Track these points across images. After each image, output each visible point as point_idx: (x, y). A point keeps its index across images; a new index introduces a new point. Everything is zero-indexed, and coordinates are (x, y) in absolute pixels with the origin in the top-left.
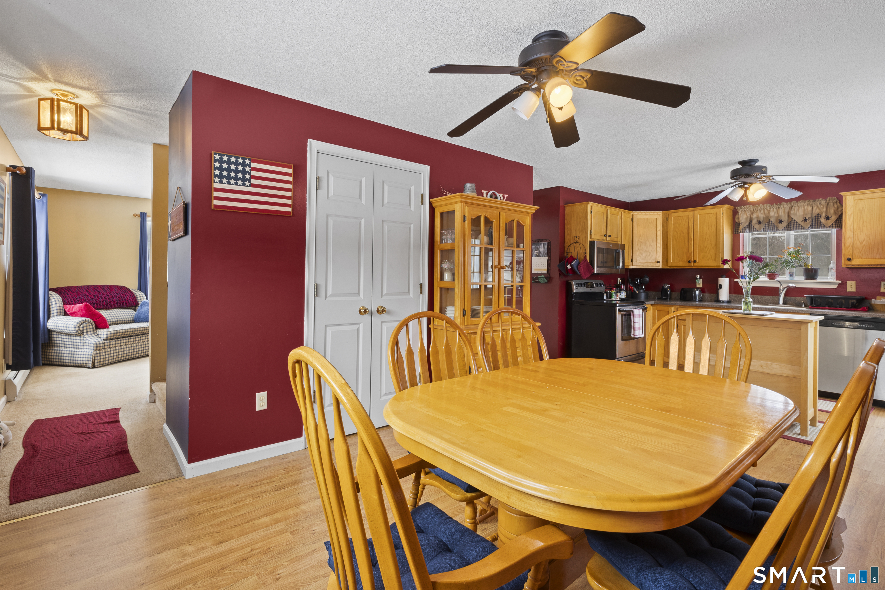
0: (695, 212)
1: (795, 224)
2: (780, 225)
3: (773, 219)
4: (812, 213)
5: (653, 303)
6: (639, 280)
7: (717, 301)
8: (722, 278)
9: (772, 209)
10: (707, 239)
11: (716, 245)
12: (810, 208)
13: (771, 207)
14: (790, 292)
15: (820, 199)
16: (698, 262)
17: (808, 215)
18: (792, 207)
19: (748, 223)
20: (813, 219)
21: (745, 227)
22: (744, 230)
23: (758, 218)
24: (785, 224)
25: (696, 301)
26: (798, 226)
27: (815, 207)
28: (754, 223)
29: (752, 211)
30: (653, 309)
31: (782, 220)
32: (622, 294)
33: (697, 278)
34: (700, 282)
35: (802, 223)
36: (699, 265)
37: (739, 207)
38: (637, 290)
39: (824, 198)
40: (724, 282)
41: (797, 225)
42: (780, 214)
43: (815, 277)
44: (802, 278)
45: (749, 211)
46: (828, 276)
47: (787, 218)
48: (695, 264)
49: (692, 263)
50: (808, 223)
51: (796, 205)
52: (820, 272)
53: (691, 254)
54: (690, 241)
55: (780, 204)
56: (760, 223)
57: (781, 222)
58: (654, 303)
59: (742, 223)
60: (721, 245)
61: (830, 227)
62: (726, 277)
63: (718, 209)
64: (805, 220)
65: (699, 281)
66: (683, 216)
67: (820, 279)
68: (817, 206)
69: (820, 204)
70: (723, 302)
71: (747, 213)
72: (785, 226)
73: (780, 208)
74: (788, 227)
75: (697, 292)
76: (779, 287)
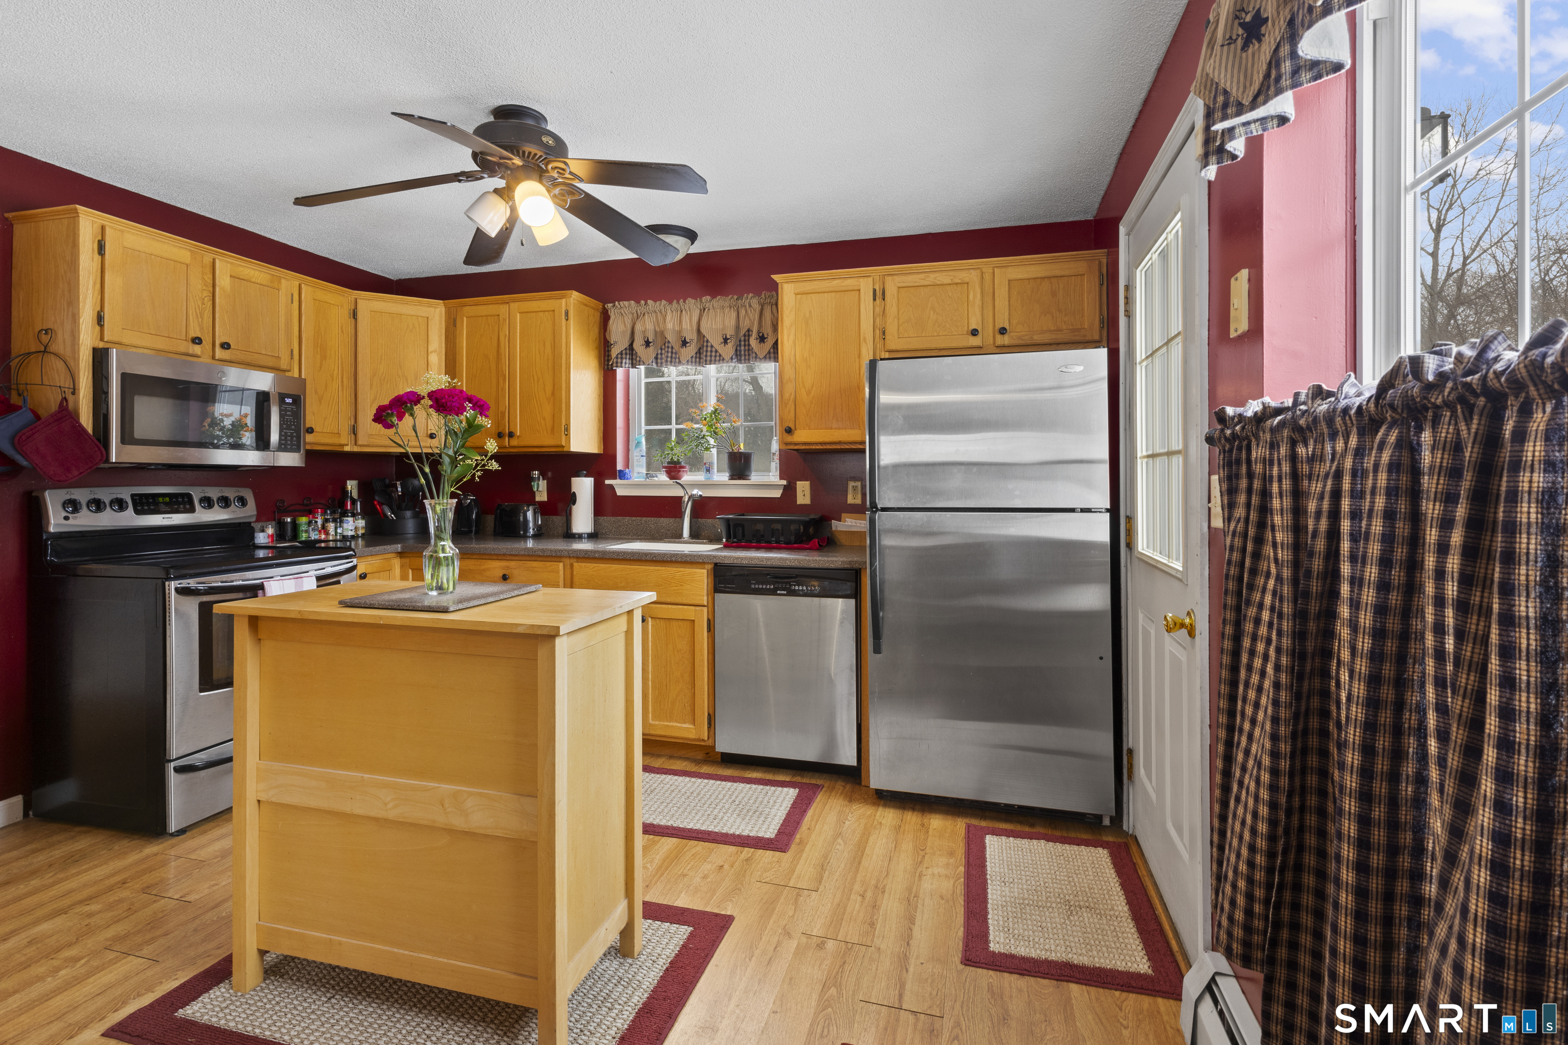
0: (512, 305)
1: (709, 349)
2: (683, 350)
3: (670, 337)
4: (738, 328)
5: (399, 550)
6: (401, 484)
7: (570, 536)
8: (578, 476)
9: (669, 312)
10: (536, 377)
11: (553, 394)
12: (734, 315)
13: (668, 308)
14: (702, 507)
15: (751, 295)
16: (518, 437)
17: (730, 332)
18: (704, 309)
19: (626, 345)
20: (740, 341)
21: (621, 353)
22: (619, 360)
23: (644, 332)
24: (691, 350)
25: (525, 537)
26: (713, 354)
27: (743, 312)
28: (638, 346)
29: (635, 315)
30: (402, 566)
31: (688, 340)
32: (345, 525)
33: (533, 479)
34: (540, 489)
35: (721, 349)
36: (522, 444)
37: (610, 305)
38: (392, 513)
39: (758, 293)
40: (583, 487)
41: (711, 351)
42: (684, 326)
43: (747, 473)
44: (724, 477)
45: (630, 316)
46: (770, 471)
47: (694, 336)
48: (514, 442)
49: (507, 439)
50: (730, 346)
51: (711, 307)
52: (755, 463)
53: (503, 414)
54: (501, 381)
55: (684, 302)
56: (647, 343)
57: (684, 343)
58: (402, 548)
59: (615, 342)
60: (564, 393)
61: (765, 357)
62: (586, 476)
63: (557, 301)
64: (726, 341)
65: (538, 485)
66: (487, 316)
67: (755, 477)
68: (746, 311)
69: (750, 306)
70: (580, 537)
71: (626, 318)
72: (693, 353)
73: (684, 312)
74: (700, 358)
75: (530, 515)
76: (682, 497)
